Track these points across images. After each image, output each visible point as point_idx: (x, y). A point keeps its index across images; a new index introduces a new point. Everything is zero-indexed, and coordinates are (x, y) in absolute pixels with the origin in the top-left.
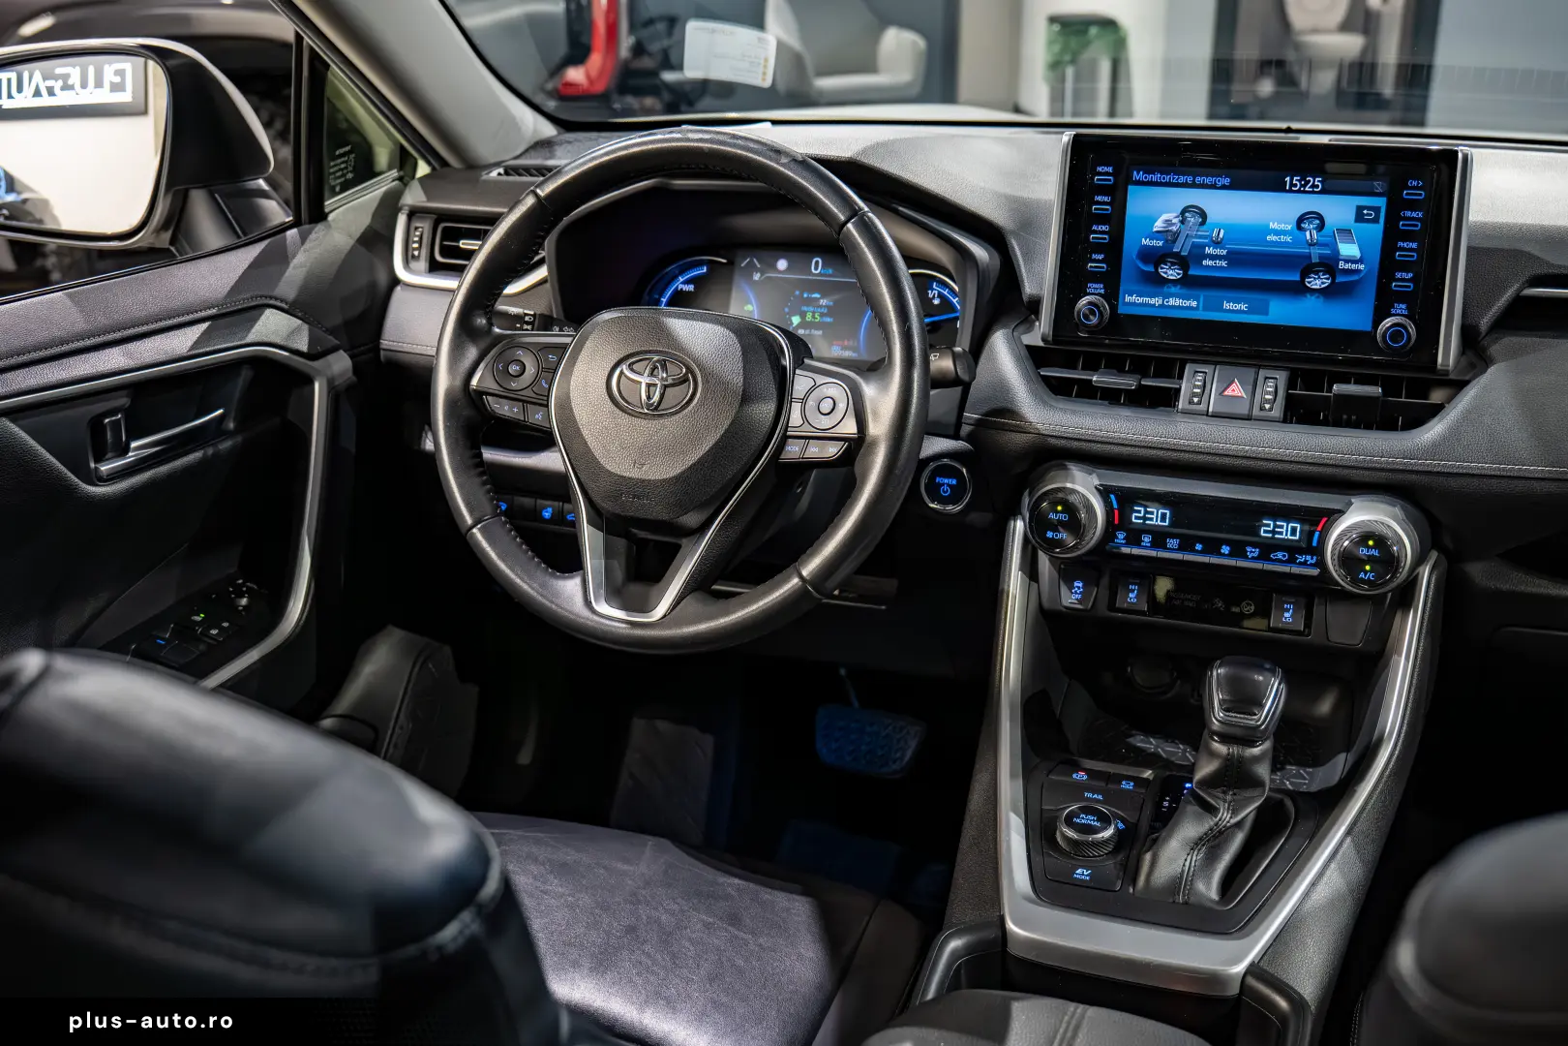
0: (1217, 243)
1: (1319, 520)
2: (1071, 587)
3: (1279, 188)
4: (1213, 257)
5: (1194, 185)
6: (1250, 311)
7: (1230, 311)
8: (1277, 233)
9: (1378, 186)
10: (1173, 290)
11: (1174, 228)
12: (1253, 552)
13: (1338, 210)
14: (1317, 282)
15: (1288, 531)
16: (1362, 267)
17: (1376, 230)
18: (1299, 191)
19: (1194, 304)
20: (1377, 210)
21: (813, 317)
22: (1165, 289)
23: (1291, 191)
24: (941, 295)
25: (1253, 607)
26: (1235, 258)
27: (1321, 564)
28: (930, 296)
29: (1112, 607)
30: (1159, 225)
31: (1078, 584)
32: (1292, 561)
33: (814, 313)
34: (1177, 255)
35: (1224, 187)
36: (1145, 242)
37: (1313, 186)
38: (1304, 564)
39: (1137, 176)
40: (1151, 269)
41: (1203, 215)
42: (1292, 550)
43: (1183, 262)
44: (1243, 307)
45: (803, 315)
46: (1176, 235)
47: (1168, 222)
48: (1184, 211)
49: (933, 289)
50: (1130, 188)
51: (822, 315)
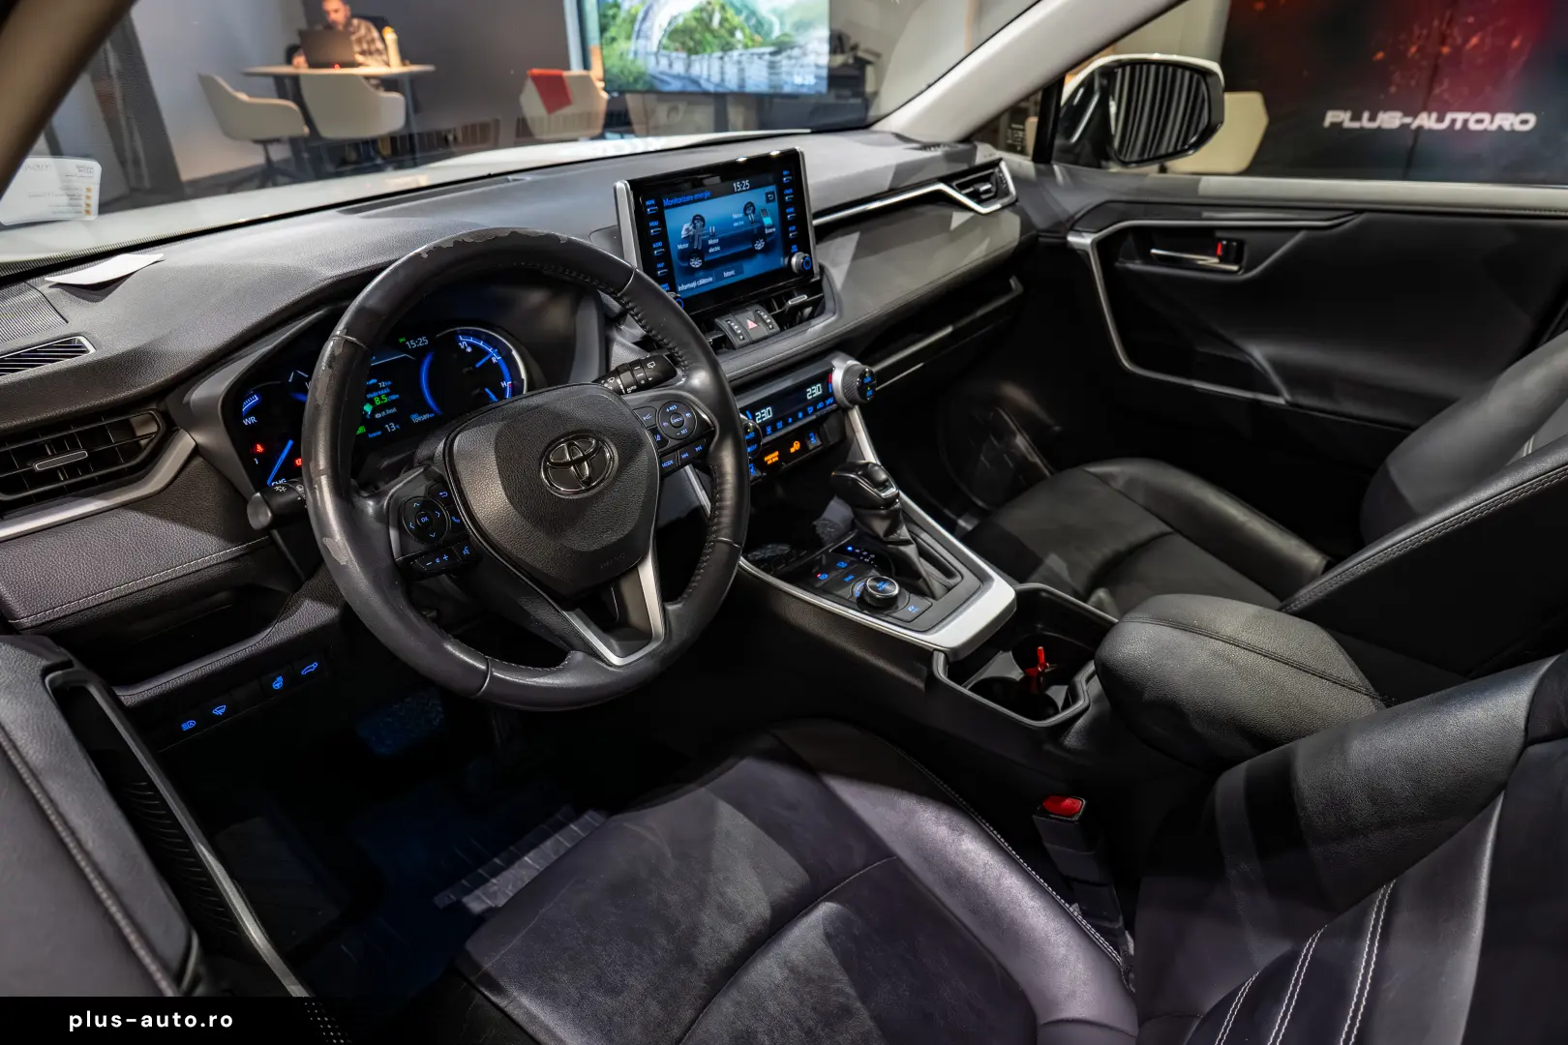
0: (713, 236)
1: (825, 378)
3: (732, 192)
4: (713, 246)
5: (695, 201)
6: (737, 274)
7: (728, 277)
8: (737, 220)
9: (770, 178)
10: (701, 273)
11: (691, 233)
12: (810, 410)
13: (758, 197)
14: (759, 246)
15: (815, 391)
16: (774, 230)
17: (774, 206)
18: (741, 191)
19: (711, 279)
20: (772, 193)
21: (381, 400)
22: (696, 275)
23: (738, 192)
24: (469, 344)
25: (799, 445)
26: (724, 243)
27: (835, 402)
28: (462, 347)
30: (684, 234)
32: (825, 406)
33: (379, 396)
34: (697, 250)
35: (709, 199)
36: (680, 247)
37: (746, 186)
38: (830, 405)
39: (666, 202)
40: (686, 265)
41: (702, 219)
42: (823, 398)
43: (701, 253)
44: (733, 272)
45: (371, 401)
46: (693, 236)
47: (687, 229)
48: (694, 219)
49: (461, 342)
50: (666, 211)
51: (387, 395)
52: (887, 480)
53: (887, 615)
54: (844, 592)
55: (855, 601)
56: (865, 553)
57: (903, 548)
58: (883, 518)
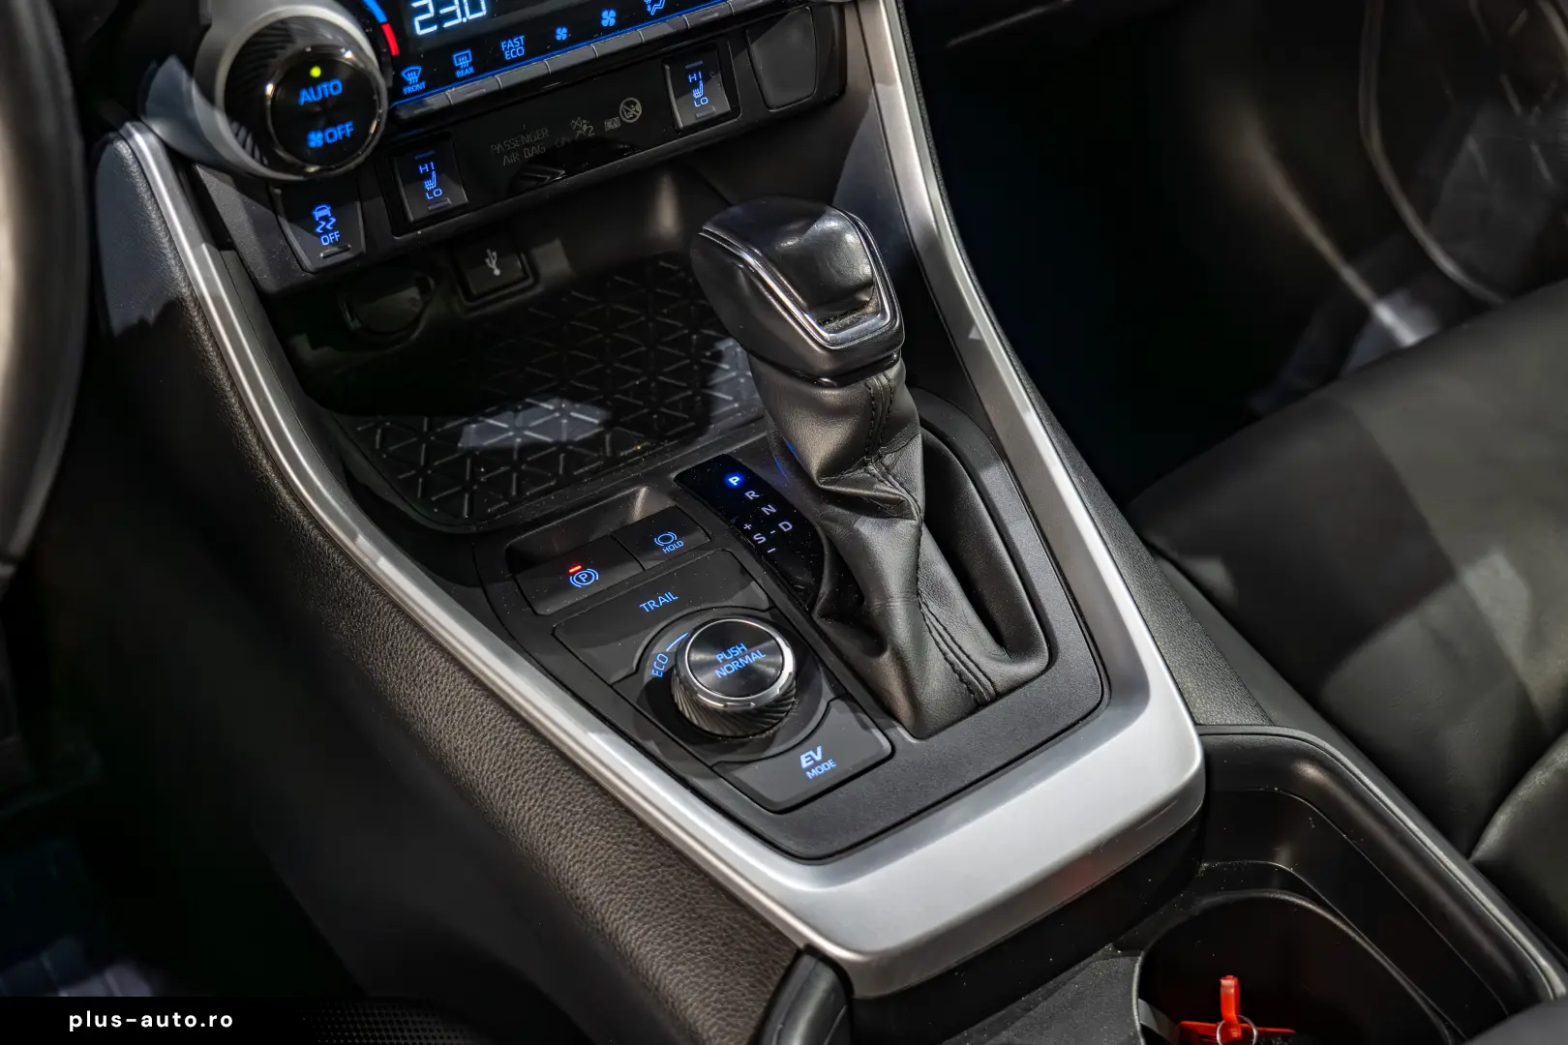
2: (309, 225)
25: (639, 107)
29: (400, 224)
31: (322, 212)
52: (868, 285)
53: (715, 772)
54: (614, 659)
55: (634, 692)
56: (769, 510)
57: (867, 528)
58: (830, 413)
